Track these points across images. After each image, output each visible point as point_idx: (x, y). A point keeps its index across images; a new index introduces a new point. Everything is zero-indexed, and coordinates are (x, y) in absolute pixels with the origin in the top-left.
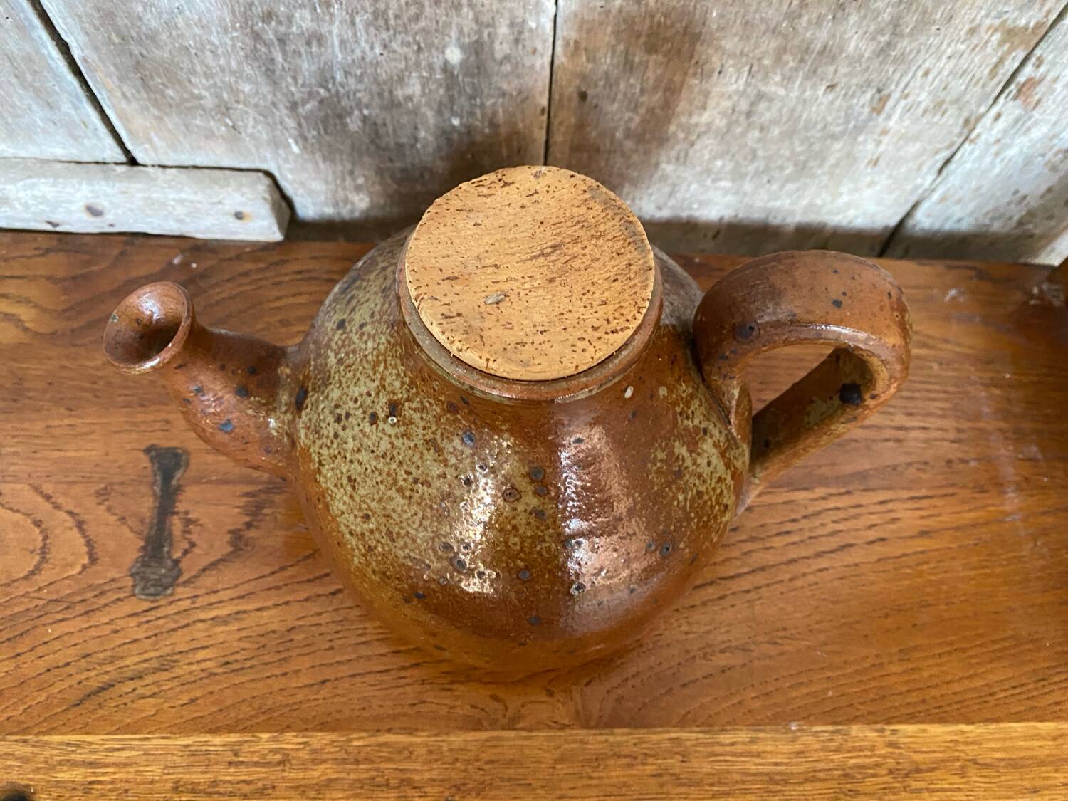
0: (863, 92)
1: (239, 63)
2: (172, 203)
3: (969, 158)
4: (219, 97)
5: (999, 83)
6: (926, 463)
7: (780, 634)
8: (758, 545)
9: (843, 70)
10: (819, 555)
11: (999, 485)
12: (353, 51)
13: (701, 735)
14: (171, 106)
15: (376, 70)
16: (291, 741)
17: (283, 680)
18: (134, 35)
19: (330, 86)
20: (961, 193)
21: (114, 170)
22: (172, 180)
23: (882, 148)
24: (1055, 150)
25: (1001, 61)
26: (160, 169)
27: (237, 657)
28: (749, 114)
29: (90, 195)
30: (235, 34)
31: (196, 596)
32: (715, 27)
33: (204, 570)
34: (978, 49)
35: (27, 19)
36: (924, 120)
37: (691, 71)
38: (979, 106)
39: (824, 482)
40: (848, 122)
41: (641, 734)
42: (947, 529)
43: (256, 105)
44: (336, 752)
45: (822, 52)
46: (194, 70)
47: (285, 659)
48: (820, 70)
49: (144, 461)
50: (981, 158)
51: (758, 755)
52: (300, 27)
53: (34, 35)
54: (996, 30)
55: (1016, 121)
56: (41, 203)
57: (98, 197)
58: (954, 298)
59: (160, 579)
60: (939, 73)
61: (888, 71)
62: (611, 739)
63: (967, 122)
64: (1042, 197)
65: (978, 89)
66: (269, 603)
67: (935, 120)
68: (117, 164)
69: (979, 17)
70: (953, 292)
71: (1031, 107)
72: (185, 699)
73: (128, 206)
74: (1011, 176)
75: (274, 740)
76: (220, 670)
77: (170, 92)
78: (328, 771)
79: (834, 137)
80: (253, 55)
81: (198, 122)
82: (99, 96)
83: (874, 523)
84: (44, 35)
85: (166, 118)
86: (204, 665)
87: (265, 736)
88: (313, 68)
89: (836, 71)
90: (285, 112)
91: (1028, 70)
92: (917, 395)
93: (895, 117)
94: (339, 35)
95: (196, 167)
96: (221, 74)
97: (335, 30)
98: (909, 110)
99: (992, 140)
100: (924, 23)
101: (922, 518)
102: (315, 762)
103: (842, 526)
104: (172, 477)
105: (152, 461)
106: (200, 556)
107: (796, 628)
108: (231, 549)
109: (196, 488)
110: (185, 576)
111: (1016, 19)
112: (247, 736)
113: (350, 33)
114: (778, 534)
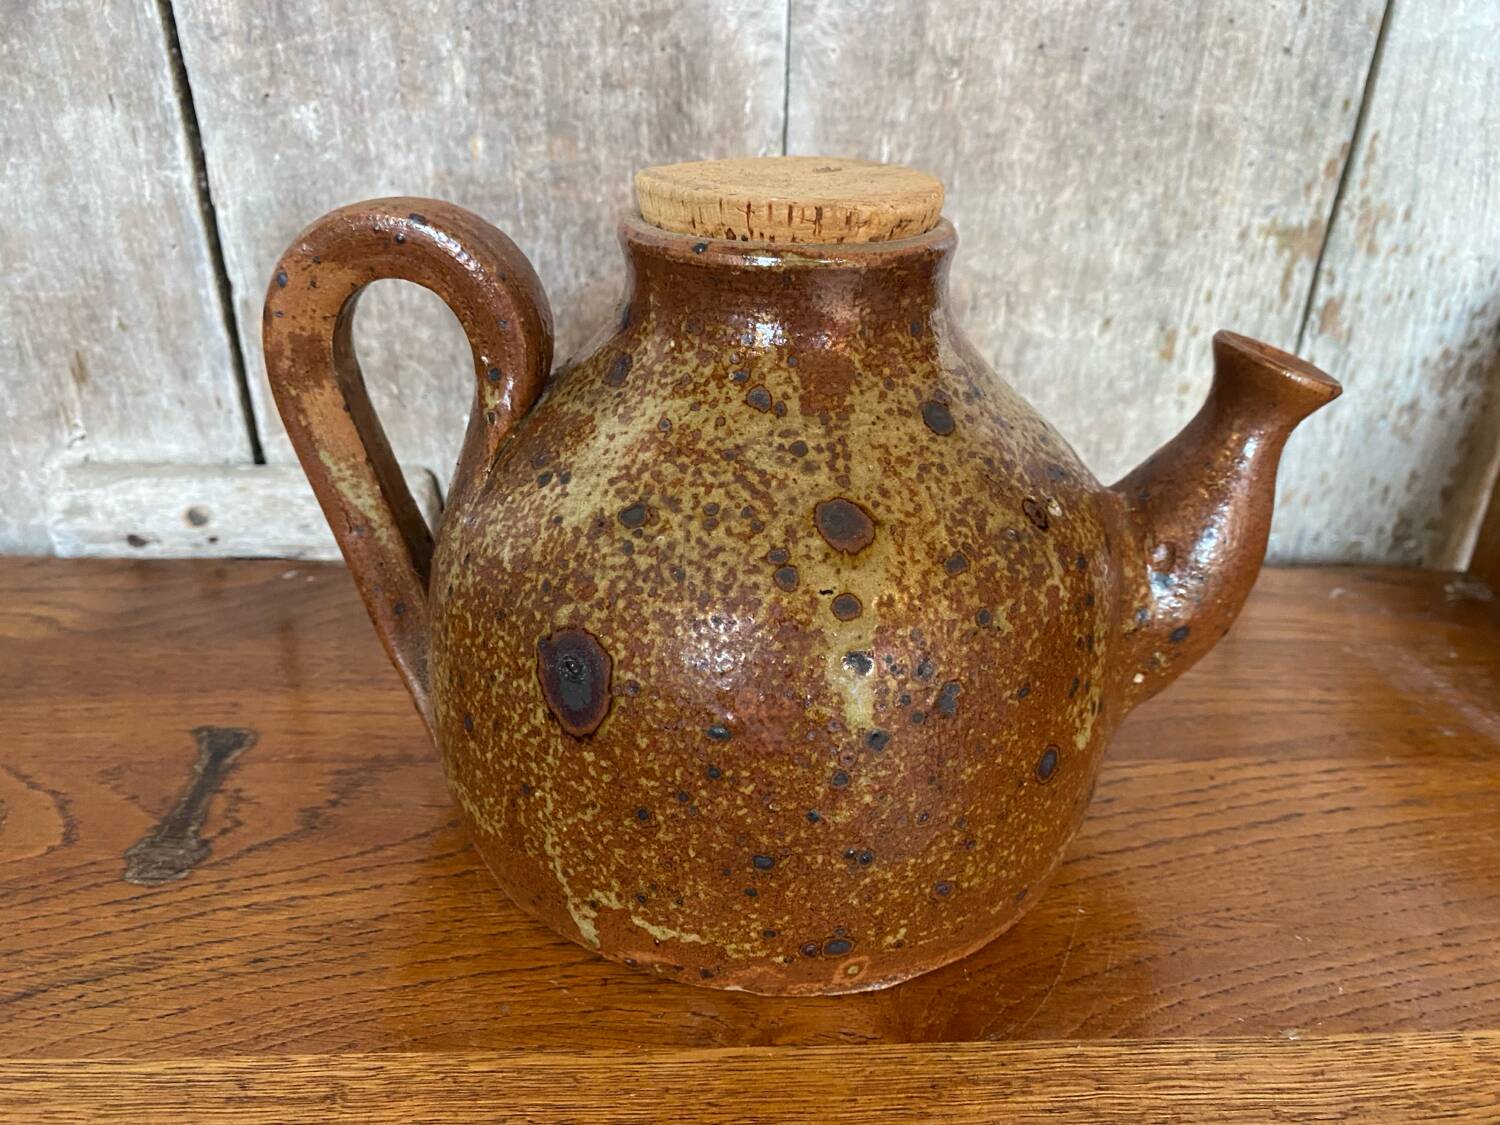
0: (1145, 329)
5: (1296, 307)
7: (1222, 915)
8: (1153, 816)
9: (1115, 297)
10: (1256, 825)
13: (1123, 1050)
15: (579, 307)
16: (352, 1066)
17: (356, 981)
21: (238, 468)
23: (1187, 413)
24: (1396, 405)
25: (1288, 275)
27: (277, 952)
29: (198, 495)
31: (228, 880)
33: (249, 850)
34: (1256, 260)
35: (197, 247)
39: (1229, 752)
40: (1136, 375)
41: (1009, 1049)
42: (1445, 797)
43: (432, 361)
44: (435, 1081)
45: (1085, 272)
47: (363, 954)
48: (1089, 297)
49: (190, 741)
51: (1240, 1078)
53: (198, 269)
54: (1268, 233)
55: (1335, 364)
56: (132, 510)
57: (207, 498)
58: (1341, 595)
59: (172, 862)
60: (1224, 297)
61: (1165, 296)
62: (956, 1057)
64: (1408, 488)
65: (1274, 316)
66: (350, 887)
69: (1245, 217)
70: (1338, 591)
71: (1343, 341)
72: (174, 1006)
73: (244, 507)
74: (1358, 454)
75: (320, 1064)
76: (244, 970)
78: (417, 1110)
79: (1126, 400)
82: (246, 359)
83: (1326, 791)
84: (207, 269)
86: (215, 964)
87: (304, 1059)
89: (1106, 299)
91: (1323, 289)
93: (1191, 364)
94: (542, 255)
96: (398, 315)
97: (537, 249)
98: (1204, 351)
100: (1188, 224)
101: (1401, 786)
102: (392, 1097)
103: (1275, 795)
104: (227, 756)
105: (200, 741)
106: (246, 836)
107: (1247, 908)
108: (300, 828)
109: (262, 766)
110: (216, 858)
111: (1286, 216)
112: (270, 1060)
113: (554, 253)
114: (1177, 805)
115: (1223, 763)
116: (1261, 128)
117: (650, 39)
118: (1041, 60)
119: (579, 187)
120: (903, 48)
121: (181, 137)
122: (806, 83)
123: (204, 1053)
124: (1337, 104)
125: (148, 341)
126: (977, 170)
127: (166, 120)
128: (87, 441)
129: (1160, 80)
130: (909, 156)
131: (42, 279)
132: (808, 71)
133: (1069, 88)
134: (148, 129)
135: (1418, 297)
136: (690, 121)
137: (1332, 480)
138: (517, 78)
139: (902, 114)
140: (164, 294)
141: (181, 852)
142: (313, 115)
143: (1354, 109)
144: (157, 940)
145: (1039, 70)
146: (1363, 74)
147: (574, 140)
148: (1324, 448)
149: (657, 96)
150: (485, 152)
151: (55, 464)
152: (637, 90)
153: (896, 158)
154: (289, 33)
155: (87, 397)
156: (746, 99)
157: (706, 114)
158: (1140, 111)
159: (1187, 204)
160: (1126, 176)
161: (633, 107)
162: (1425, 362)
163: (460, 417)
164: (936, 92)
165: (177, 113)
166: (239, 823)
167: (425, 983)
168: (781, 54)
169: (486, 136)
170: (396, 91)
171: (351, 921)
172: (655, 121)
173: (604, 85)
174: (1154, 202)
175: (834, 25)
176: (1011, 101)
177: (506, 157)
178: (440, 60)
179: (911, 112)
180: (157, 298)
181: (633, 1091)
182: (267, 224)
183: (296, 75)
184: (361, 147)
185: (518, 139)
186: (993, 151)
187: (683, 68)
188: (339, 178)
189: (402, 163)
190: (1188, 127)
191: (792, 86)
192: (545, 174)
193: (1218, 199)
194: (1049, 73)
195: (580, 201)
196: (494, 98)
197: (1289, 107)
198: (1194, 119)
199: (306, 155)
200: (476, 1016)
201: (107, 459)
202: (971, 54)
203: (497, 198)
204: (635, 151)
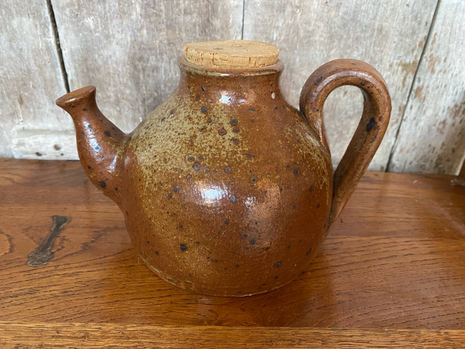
0: (358, 95)
1: (127, 80)
3: (406, 129)
5: (407, 89)
7: (368, 288)
8: (348, 255)
10: (381, 259)
12: (169, 75)
13: (332, 332)
16: (92, 327)
18: (92, 68)
19: (159, 91)
20: (408, 147)
24: (439, 121)
25: (405, 79)
27: (71, 289)
29: (57, 140)
30: (128, 67)
31: (58, 266)
32: (298, 66)
33: (66, 256)
34: (395, 73)
35: (56, 63)
38: (403, 100)
39: (375, 234)
40: (354, 110)
41: (296, 330)
42: (443, 251)
43: (130, 100)
44: (117, 333)
46: (110, 84)
47: (97, 291)
49: (51, 220)
50: (410, 128)
51: (368, 342)
52: (151, 64)
53: (57, 69)
54: (399, 65)
55: (419, 108)
56: (37, 145)
57: (60, 141)
58: (417, 183)
59: (42, 259)
62: (279, 332)
63: (400, 109)
64: (441, 148)
66: (95, 269)
69: (391, 60)
70: (416, 181)
71: (422, 101)
72: (39, 306)
73: (71, 145)
74: (425, 137)
75: (81, 326)
76: (60, 295)
78: (110, 342)
80: (132, 76)
81: (107, 109)
83: (405, 248)
84: (60, 70)
86: (52, 292)
87: (77, 324)
88: (153, 82)
90: (140, 103)
91: (416, 83)
94: (165, 67)
96: (119, 85)
97: (163, 65)
99: (412, 118)
100: (373, 62)
101: (429, 247)
102: (103, 337)
103: (388, 249)
104: (61, 225)
105: (53, 220)
106: (65, 251)
107: (376, 286)
108: (81, 249)
109: (71, 229)
110: (55, 258)
111: (405, 60)
112: (67, 324)
113: (168, 67)
114: (357, 251)
115: (373, 238)
116: (398, 31)
118: (326, 7)
119: (177, 46)
120: (281, 3)
121: (51, 28)
122: (250, 13)
123: (47, 321)
124: (424, 23)
125: (42, 92)
126: (305, 43)
127: (46, 22)
128: (23, 123)
129: (365, 14)
130: (282, 38)
131: (9, 72)
132: (250, 9)
133: (335, 16)
134: (40, 25)
135: (447, 87)
136: (212, 25)
137: (417, 144)
138: (157, 10)
139: (280, 24)
140: (47, 77)
141: (45, 256)
142: (92, 21)
143: (429, 25)
144: (35, 284)
145: (326, 10)
146: (433, 13)
147: (175, 31)
148: (414, 135)
149: (201, 17)
150: (146, 34)
151: (14, 129)
152: (195, 15)
153: (279, 38)
155: (23, 109)
156: (230, 18)
157: (217, 23)
158: (358, 25)
159: (373, 55)
160: (353, 45)
161: (194, 20)
162: (449, 108)
163: (139, 118)
164: (292, 16)
165: (49, 20)
166: (63, 247)
167: (116, 301)
168: (242, 3)
169: (147, 29)
170: (118, 14)
171: (95, 280)
172: (201, 25)
173: (185, 13)
174: (362, 54)
176: (316, 20)
177: (153, 36)
178: (132, 4)
179: (283, 23)
180: (44, 78)
181: (177, 338)
182: (78, 56)
183: (86, 8)
184: (107, 31)
185: (157, 30)
186: (310, 37)
187: (210, 8)
188: (100, 41)
189: (120, 37)
190: (374, 30)
191: (245, 14)
192: (165, 42)
193: (383, 54)
194: (329, 11)
195: (177, 51)
196: (149, 17)
197: (407, 24)
198: (376, 27)
199: (90, 34)
200: (131, 312)
201: (30, 128)
202: (303, 4)
203: (150, 49)
204: (194, 35)
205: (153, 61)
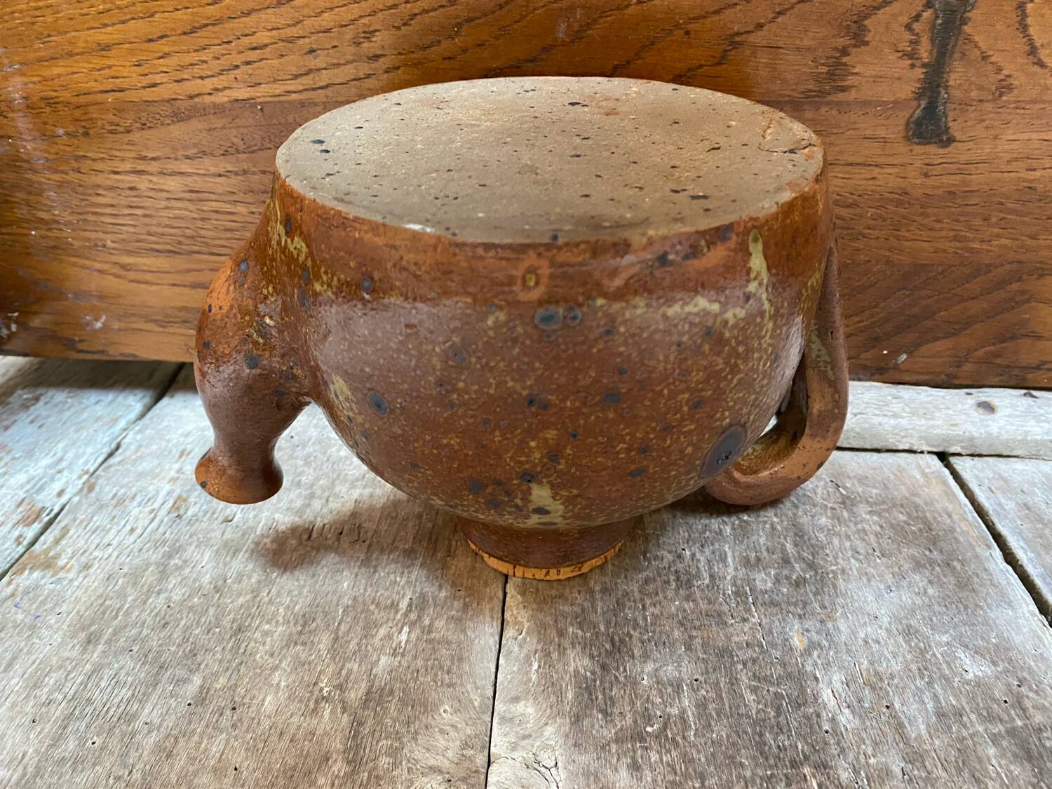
1: (830, 543)
2: (905, 415)
3: (90, 456)
4: (852, 513)
5: (60, 522)
6: (111, 132)
8: (285, 33)
9: (218, 534)
11: (31, 107)
12: (713, 553)
14: (902, 505)
15: (690, 536)
18: (937, 568)
20: (96, 426)
21: (962, 447)
22: (903, 437)
23: (176, 466)
25: (57, 541)
26: (915, 448)
28: (312, 496)
29: (990, 423)
30: (834, 568)
34: (81, 552)
36: (134, 489)
37: (370, 534)
38: (80, 501)
39: (218, 110)
42: (82, 54)
43: (814, 505)
45: (237, 551)
46: (876, 536)
48: (239, 535)
49: (955, 128)
50: (77, 457)
52: (768, 574)
53: (1040, 570)
54: (63, 567)
55: (41, 489)
56: (1042, 415)
57: (982, 421)
58: (97, 320)
60: (119, 531)
61: (171, 534)
63: (91, 489)
65: (81, 517)
67: (123, 491)
68: (960, 455)
69: (80, 579)
70: (99, 325)
71: (27, 501)
73: (950, 412)
74: (46, 440)
77: (902, 518)
80: (816, 549)
82: (976, 515)
83: (161, 60)
84: (1031, 570)
85: (907, 495)
88: (755, 538)
89: (223, 534)
91: (30, 533)
92: (127, 211)
93: (163, 493)
94: (727, 566)
95: (877, 451)
96: (850, 533)
97: (731, 571)
98: (149, 499)
99: (66, 473)
100: (135, 576)
101: (110, 67)
103: (196, 57)
104: (926, 109)
105: (947, 129)
109: (899, 96)
111: (43, 577)
113: (716, 569)
114: (265, 46)
117: (635, 722)
120: (375, 712)
122: (478, 688)
126: (319, 621)
129: (123, 678)
130: (382, 632)
132: (474, 697)
133: (216, 675)
136: (592, 657)
137: (73, 428)
138: (768, 690)
142: (967, 668)
145: (241, 691)
147: (706, 645)
148: (72, 445)
149: (626, 676)
150: (791, 636)
152: (645, 682)
153: (394, 630)
154: (1012, 732)
156: (537, 671)
157: (577, 662)
158: (151, 656)
159: (129, 591)
160: (180, 612)
161: (649, 667)
164: (348, 678)
168: (500, 708)
169: (792, 648)
170: (889, 684)
172: (627, 657)
173: (679, 686)
174: (159, 593)
175: (442, 731)
176: (275, 668)
177: (770, 633)
179: (376, 663)
182: (988, 594)
183: (996, 701)
184: (913, 644)
186: (300, 633)
187: (600, 697)
188: (930, 623)
189: (869, 630)
190: (109, 642)
191: (491, 684)
192: (731, 620)
193: (101, 591)
194: (232, 688)
195: (695, 601)
196: (789, 676)
198: (100, 648)
199: (965, 640)
202: (307, 705)
203: (773, 604)
204: (646, 637)
205: (763, 580)
